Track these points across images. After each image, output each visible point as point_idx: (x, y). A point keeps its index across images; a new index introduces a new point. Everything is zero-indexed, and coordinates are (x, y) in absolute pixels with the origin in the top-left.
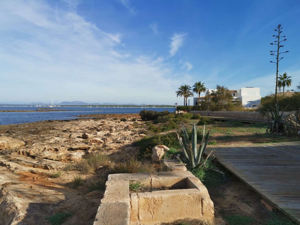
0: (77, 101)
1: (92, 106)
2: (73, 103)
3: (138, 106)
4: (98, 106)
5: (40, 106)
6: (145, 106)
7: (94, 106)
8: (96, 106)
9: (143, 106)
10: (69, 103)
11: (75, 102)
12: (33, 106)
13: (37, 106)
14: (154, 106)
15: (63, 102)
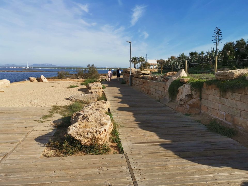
0: (46, 64)
1: (61, 68)
2: (43, 65)
3: (100, 69)
4: (66, 68)
5: (14, 67)
6: (106, 69)
7: (62, 68)
8: (65, 68)
9: (104, 69)
10: (40, 65)
11: (45, 64)
12: (9, 67)
13: (12, 67)
14: (113, 69)
15: (34, 64)
